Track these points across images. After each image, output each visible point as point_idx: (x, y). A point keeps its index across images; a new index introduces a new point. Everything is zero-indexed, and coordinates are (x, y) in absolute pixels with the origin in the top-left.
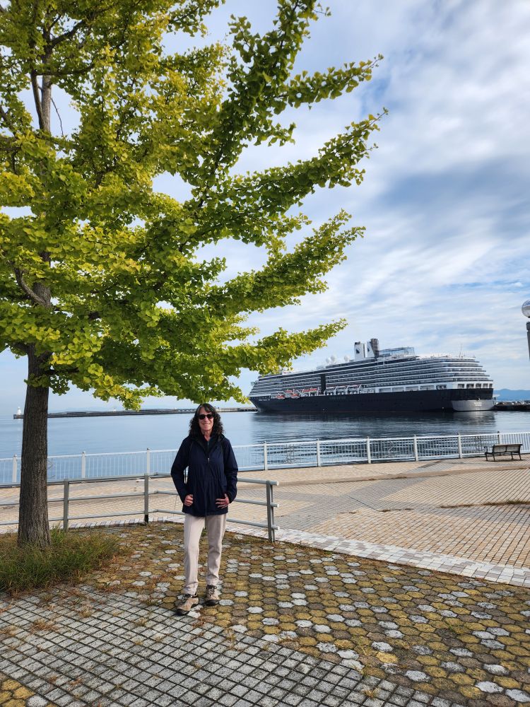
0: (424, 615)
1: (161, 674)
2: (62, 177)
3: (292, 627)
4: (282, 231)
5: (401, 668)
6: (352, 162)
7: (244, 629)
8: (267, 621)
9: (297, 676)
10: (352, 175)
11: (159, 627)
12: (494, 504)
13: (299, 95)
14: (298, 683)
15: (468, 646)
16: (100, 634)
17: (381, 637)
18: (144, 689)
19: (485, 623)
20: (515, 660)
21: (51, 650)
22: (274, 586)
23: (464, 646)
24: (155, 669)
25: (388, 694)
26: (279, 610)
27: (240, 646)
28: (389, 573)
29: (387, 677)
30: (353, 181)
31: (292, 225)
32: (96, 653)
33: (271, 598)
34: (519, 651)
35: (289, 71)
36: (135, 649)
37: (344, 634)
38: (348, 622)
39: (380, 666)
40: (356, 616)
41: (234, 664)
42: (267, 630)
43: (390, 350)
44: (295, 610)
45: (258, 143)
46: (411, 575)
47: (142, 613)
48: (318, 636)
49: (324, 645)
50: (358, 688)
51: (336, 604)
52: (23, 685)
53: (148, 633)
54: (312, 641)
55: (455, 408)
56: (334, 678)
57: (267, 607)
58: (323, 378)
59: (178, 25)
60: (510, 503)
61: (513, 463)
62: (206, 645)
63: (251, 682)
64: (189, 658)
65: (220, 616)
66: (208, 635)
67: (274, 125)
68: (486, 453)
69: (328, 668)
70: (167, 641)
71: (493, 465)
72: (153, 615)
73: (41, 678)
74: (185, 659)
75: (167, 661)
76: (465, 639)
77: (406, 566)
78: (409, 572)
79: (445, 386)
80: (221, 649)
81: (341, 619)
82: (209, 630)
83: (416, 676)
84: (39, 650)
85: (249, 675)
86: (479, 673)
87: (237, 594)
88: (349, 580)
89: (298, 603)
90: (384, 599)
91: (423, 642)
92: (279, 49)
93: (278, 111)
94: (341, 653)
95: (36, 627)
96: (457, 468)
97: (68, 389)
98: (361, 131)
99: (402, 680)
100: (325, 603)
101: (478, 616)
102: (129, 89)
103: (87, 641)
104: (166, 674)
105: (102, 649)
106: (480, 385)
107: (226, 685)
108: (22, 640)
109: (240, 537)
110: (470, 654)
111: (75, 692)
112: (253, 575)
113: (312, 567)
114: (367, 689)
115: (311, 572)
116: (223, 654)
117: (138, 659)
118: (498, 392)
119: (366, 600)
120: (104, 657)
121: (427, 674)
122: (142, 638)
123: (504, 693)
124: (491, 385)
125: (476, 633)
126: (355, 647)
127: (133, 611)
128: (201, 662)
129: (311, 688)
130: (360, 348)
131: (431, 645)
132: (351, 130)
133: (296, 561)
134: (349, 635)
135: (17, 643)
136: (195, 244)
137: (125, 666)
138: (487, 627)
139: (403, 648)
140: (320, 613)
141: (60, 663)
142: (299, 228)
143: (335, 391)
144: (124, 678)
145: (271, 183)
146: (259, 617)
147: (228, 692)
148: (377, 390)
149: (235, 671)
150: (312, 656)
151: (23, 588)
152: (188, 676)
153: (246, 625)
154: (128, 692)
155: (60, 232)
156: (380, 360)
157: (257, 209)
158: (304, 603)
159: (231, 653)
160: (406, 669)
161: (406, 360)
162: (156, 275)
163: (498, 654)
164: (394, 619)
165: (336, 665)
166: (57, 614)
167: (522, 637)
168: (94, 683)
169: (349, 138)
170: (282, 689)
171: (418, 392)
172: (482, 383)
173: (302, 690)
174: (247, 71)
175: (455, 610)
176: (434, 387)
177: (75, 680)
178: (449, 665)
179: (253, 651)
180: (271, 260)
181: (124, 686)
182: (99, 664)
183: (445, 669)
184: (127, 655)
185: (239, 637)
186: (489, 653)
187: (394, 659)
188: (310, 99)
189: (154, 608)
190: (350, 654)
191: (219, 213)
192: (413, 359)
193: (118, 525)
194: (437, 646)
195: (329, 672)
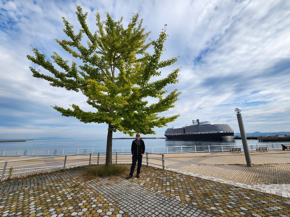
0: (200, 190)
1: (132, 197)
2: (113, 86)
3: (165, 190)
4: (161, 94)
5: (191, 202)
6: (175, 78)
7: (153, 189)
8: (159, 188)
9: (164, 201)
10: (176, 81)
11: (134, 187)
12: (231, 165)
13: (161, 66)
14: (164, 202)
15: (210, 198)
16: (120, 187)
17: (187, 194)
18: (128, 200)
19: (217, 193)
20: (223, 203)
21: (110, 189)
22: (162, 180)
23: (209, 198)
24: (131, 196)
25: (186, 207)
26: (163, 186)
27: (152, 193)
28: (193, 179)
29: (187, 203)
30: (176, 82)
31: (163, 92)
32: (119, 191)
33: (161, 183)
34: (225, 201)
35: (158, 61)
36: (128, 191)
37: (178, 192)
38: (179, 190)
39: (185, 200)
40: (182, 189)
41: (149, 196)
42: (159, 190)
43: (202, 122)
44: (167, 186)
45: (153, 76)
46: (199, 180)
47: (130, 183)
48: (171, 192)
49: (172, 195)
50: (179, 205)
51: (177, 185)
52: (103, 196)
53: (131, 188)
54: (169, 193)
55: (222, 138)
56: (173, 202)
57: (160, 185)
58: (184, 130)
59: (139, 53)
60: (236, 165)
61: (239, 154)
62: (144, 192)
63: (153, 201)
64: (139, 194)
65: (148, 186)
66: (145, 190)
67: (157, 72)
68: (230, 151)
69: (172, 199)
70: (135, 190)
71: (232, 154)
72: (133, 184)
73: (107, 195)
74: (138, 194)
75: (134, 194)
76: (210, 196)
77: (198, 178)
78: (198, 179)
79: (219, 132)
80: (147, 193)
81: (178, 189)
82: (145, 189)
83: (194, 204)
84: (107, 189)
85: (152, 199)
86: (212, 205)
87: (153, 181)
88: (182, 180)
89: (168, 184)
90: (190, 185)
91: (198, 196)
92: (156, 58)
93: (157, 69)
94: (176, 197)
95: (107, 184)
96: (221, 154)
97: (116, 131)
98: (176, 72)
99: (191, 204)
100: (174, 185)
101: (215, 191)
102: (129, 67)
103: (117, 188)
104: (134, 197)
105: (120, 190)
106: (230, 132)
107: (147, 201)
108: (104, 187)
109: (156, 168)
110: (210, 200)
111: (113, 199)
112: (158, 177)
113: (173, 176)
114: (181, 205)
115: (172, 178)
116: (147, 194)
117: (128, 193)
118: (235, 134)
119: (185, 185)
120: (120, 192)
121: (198, 204)
122: (129, 189)
123: (218, 210)
124: (233, 132)
125: (213, 195)
126: (180, 196)
127: (128, 183)
128: (142, 195)
129: (167, 204)
130: (194, 122)
131: (200, 197)
132: (174, 71)
133: (169, 175)
134: (179, 192)
135: (103, 187)
136: (141, 98)
137: (125, 194)
138: (217, 194)
139: (192, 197)
140: (173, 187)
141: (111, 192)
142: (165, 93)
143: (188, 133)
144: (124, 197)
145: (157, 84)
146: (157, 187)
147: (147, 202)
148: (199, 133)
149: (149, 198)
150: (169, 196)
151: (106, 176)
152: (138, 198)
153: (154, 188)
154: (125, 200)
155: (113, 97)
156: (200, 125)
157: (155, 90)
158: (169, 184)
159: (149, 194)
160: (192, 202)
161: (207, 125)
162: (134, 105)
163: (218, 201)
164: (191, 190)
165: (174, 199)
166: (112, 182)
167: (227, 197)
168: (118, 197)
169: (173, 73)
170: (160, 203)
171: (211, 134)
172: (230, 131)
173: (164, 204)
174: (149, 63)
175: (209, 189)
176: (216, 132)
177: (114, 196)
178: (204, 202)
179: (154, 194)
180: (160, 100)
181: (124, 198)
182: (119, 193)
183: (203, 203)
184: (126, 192)
185: (151, 191)
186: (216, 200)
187: (190, 199)
188: (164, 66)
189: (133, 183)
190: (178, 197)
191: (146, 91)
192: (210, 124)
193: (128, 164)
194: (202, 197)
195: (172, 200)
